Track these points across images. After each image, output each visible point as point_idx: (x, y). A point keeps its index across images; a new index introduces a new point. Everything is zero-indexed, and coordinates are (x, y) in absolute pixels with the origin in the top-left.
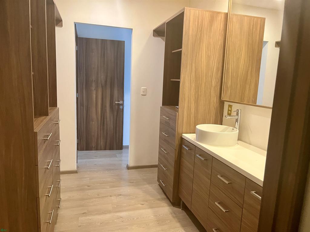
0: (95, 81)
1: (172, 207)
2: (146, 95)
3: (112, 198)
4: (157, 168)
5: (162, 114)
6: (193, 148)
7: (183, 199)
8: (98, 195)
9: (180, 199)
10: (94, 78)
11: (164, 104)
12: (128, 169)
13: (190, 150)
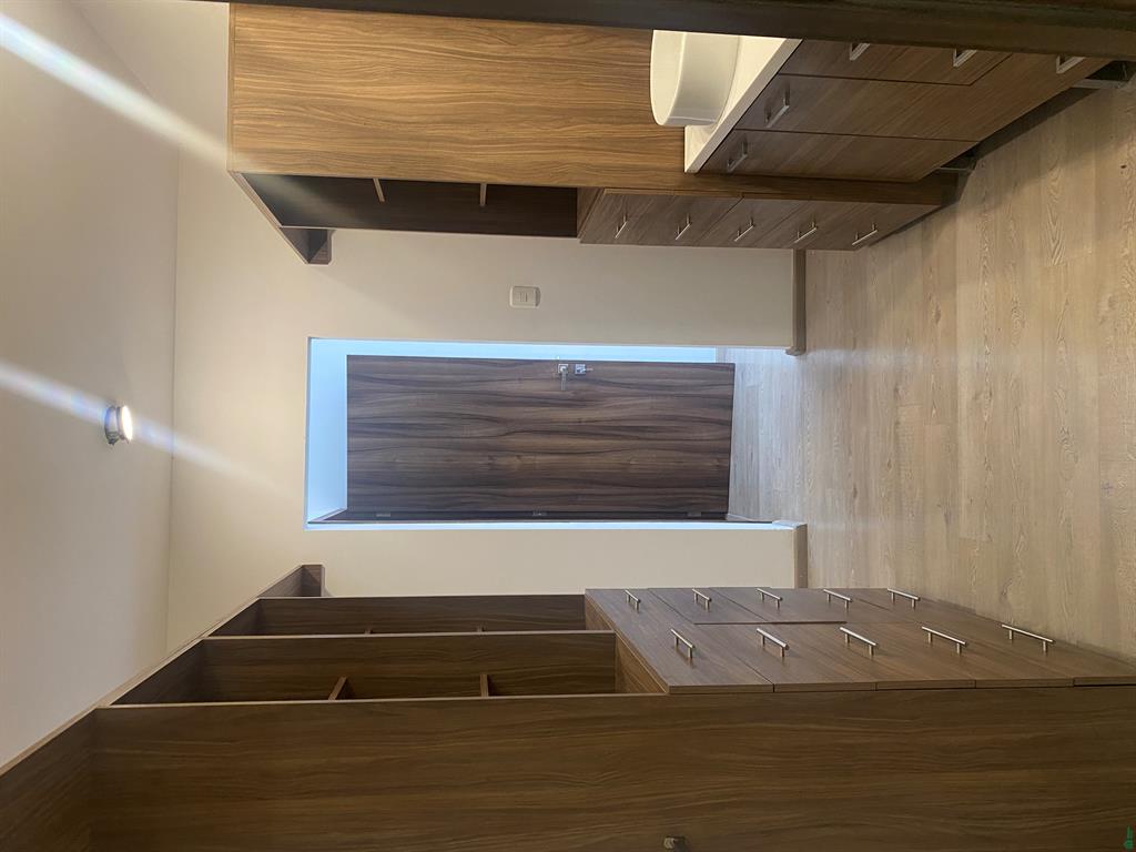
0: (491, 458)
1: (960, 204)
2: (537, 289)
3: (903, 419)
4: (808, 252)
5: (607, 239)
6: (738, 137)
7: (938, 165)
8: (889, 465)
9: (936, 174)
10: (481, 461)
11: (571, 231)
12: (805, 350)
13: (746, 144)
